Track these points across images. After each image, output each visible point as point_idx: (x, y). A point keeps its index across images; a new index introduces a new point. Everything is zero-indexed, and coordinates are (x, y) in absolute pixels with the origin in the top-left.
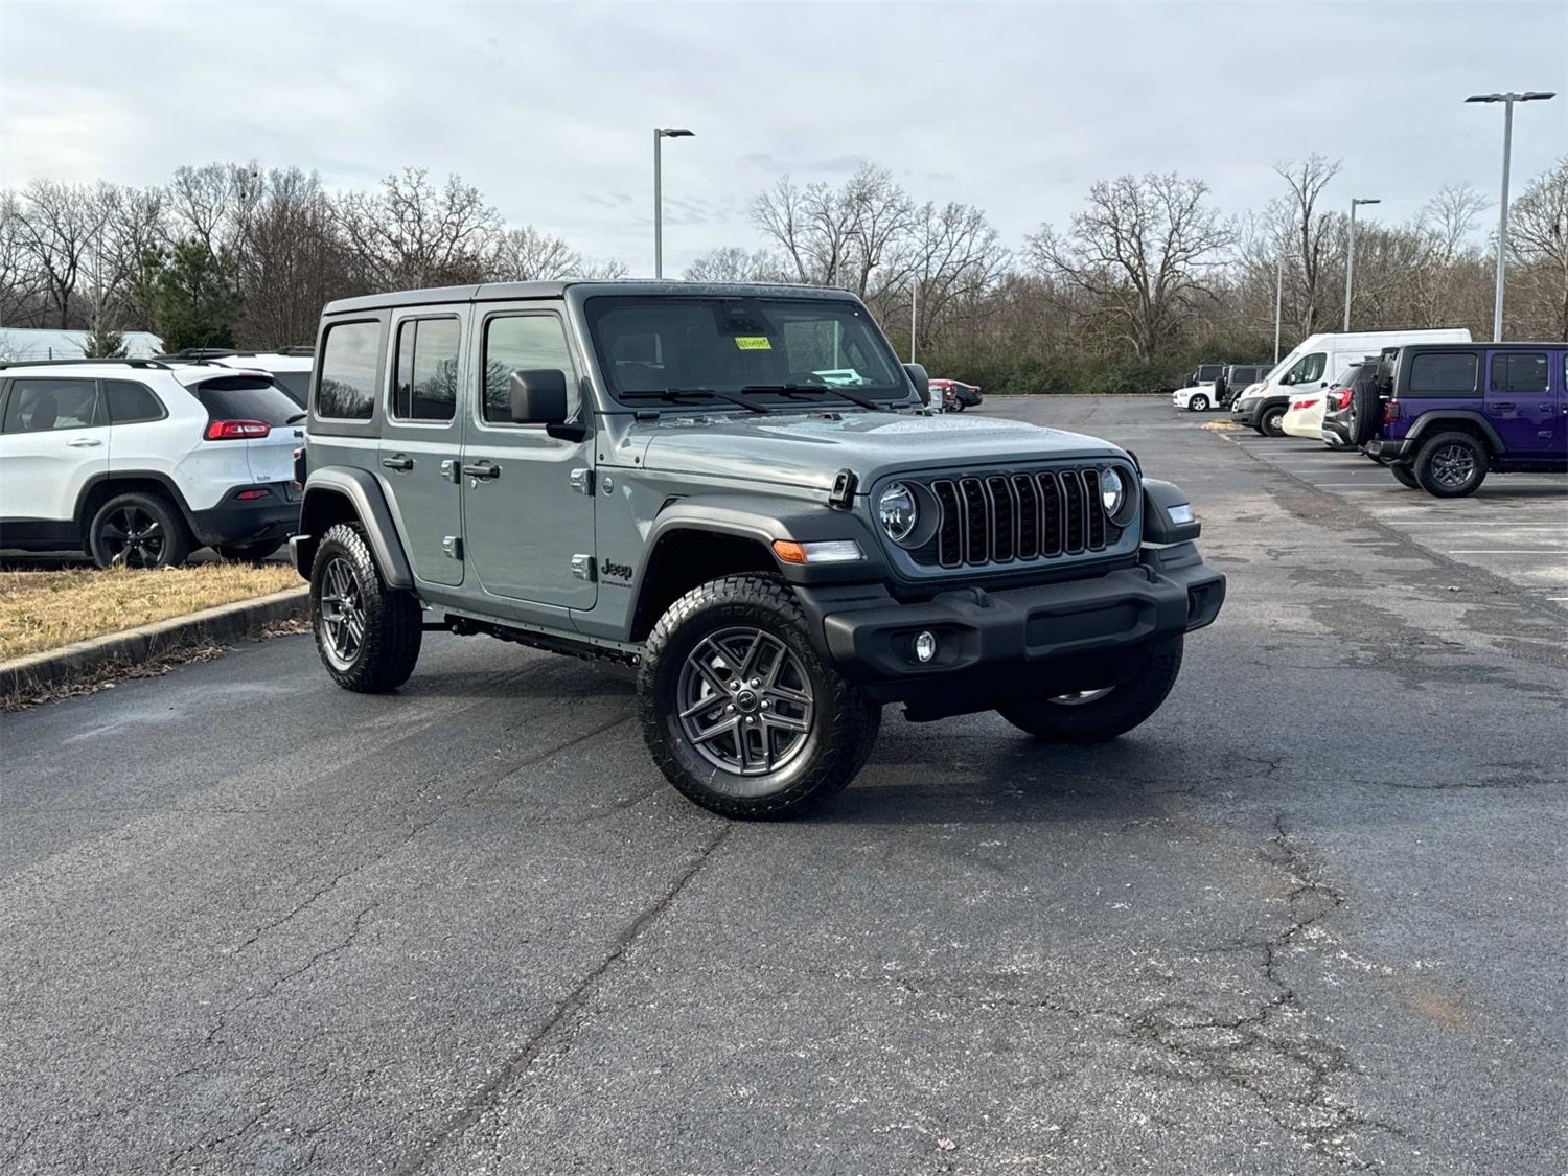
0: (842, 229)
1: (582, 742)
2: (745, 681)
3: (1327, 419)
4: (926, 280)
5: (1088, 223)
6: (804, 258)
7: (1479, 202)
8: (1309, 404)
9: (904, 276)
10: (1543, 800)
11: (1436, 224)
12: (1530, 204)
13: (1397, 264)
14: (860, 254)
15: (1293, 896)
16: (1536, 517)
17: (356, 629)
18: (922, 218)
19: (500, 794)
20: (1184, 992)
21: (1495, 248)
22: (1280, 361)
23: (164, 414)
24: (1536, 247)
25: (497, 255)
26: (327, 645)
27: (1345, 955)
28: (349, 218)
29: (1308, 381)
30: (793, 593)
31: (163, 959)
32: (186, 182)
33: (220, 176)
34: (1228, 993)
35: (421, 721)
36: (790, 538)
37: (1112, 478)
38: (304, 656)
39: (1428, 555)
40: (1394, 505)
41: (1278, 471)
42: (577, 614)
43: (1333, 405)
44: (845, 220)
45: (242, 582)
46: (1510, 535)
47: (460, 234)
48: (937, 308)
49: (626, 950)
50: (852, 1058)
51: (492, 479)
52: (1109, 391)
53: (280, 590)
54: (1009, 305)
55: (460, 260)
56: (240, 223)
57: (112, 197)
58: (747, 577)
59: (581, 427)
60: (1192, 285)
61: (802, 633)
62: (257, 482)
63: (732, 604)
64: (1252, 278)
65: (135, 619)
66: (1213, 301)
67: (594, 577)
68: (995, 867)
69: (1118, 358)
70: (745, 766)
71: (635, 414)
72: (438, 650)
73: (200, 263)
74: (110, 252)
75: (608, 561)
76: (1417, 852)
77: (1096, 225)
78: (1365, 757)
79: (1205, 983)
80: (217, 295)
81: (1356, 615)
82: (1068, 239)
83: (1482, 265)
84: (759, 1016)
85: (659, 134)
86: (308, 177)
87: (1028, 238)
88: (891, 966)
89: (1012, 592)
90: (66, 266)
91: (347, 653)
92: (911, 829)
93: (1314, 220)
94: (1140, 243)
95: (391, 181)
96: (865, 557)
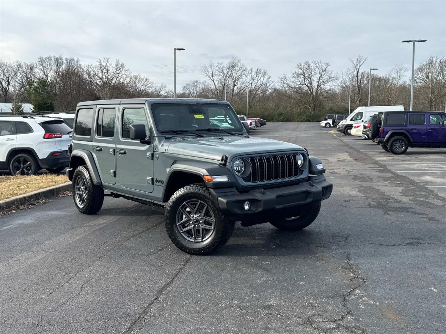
0: (227, 76)
1: (149, 230)
2: (195, 215)
3: (363, 131)
4: (251, 90)
5: (296, 74)
6: (216, 83)
7: (406, 69)
8: (358, 127)
9: (245, 88)
10: (423, 250)
11: (394, 75)
12: (420, 69)
13: (383, 86)
14: (232, 82)
15: (351, 280)
16: (422, 161)
17: (85, 196)
18: (250, 72)
19: (125, 247)
20: (320, 310)
21: (411, 82)
22: (350, 114)
23: (32, 131)
24: (422, 81)
25: (129, 82)
26: (77, 200)
27: (366, 299)
28: (88, 72)
29: (358, 120)
30: (209, 190)
31: (26, 299)
32: (41, 61)
33: (51, 59)
34: (332, 311)
35: (103, 223)
36: (208, 175)
37: (300, 157)
38: (70, 203)
39: (392, 172)
40: (382, 157)
41: (350, 146)
42: (148, 194)
43: (365, 127)
44: (228, 73)
45: (53, 180)
46: (415, 166)
47: (119, 76)
48: (254, 97)
49: (159, 297)
50: (224, 332)
51: (125, 155)
52: (302, 121)
53: (64, 183)
54: (274, 96)
55: (119, 84)
56: (56, 72)
57: (20, 65)
58: (196, 185)
59: (149, 141)
60: (326, 92)
61: (212, 201)
62: (58, 150)
63: (192, 193)
64: (342, 90)
65: (22, 192)
66: (331, 96)
67: (153, 183)
68: (266, 270)
69: (305, 112)
70: (195, 239)
71: (165, 137)
72: (108, 202)
73: (45, 85)
74: (19, 81)
75: (157, 179)
76: (387, 266)
77: (298, 75)
78: (373, 236)
79: (326, 308)
80: (49, 94)
81: (371, 191)
82: (291, 79)
83: (407, 86)
84: (197, 318)
85: (175, 49)
86: (76, 60)
87: (280, 78)
88: (236, 302)
89: (272, 190)
90: (7, 85)
91: (82, 203)
92: (243, 258)
93: (360, 74)
94: (311, 80)
95: (100, 61)
96: (230, 180)
